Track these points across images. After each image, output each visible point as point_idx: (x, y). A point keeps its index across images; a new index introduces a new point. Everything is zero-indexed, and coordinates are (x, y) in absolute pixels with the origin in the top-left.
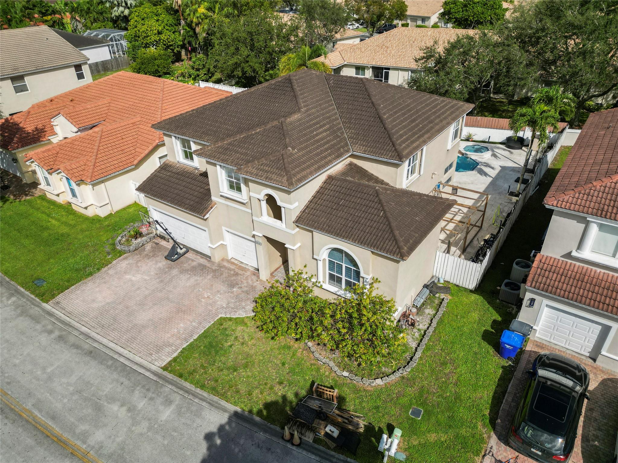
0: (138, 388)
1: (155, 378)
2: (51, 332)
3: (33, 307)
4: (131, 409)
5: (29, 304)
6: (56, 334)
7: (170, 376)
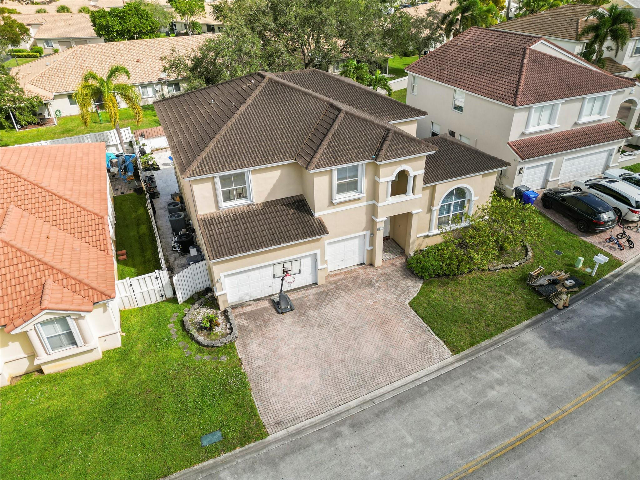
2: (338, 435)
3: (265, 451)
4: (500, 383)
5: (254, 455)
6: (345, 429)
7: (467, 351)
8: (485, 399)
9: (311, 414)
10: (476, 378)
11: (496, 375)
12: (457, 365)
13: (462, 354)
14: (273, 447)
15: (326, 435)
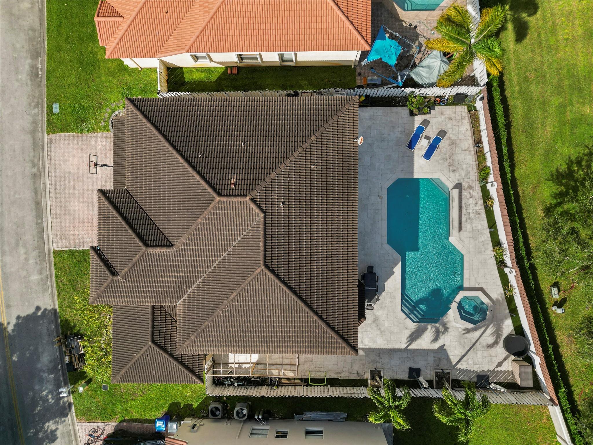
0: (37, 251)
1: (47, 253)
2: (34, 166)
3: (40, 130)
4: (26, 259)
5: (40, 125)
6: (35, 170)
7: (52, 259)
8: (21, 245)
9: (50, 158)
10: (34, 250)
11: (31, 261)
12: (46, 247)
13: (52, 255)
14: (40, 135)
15: (36, 160)
